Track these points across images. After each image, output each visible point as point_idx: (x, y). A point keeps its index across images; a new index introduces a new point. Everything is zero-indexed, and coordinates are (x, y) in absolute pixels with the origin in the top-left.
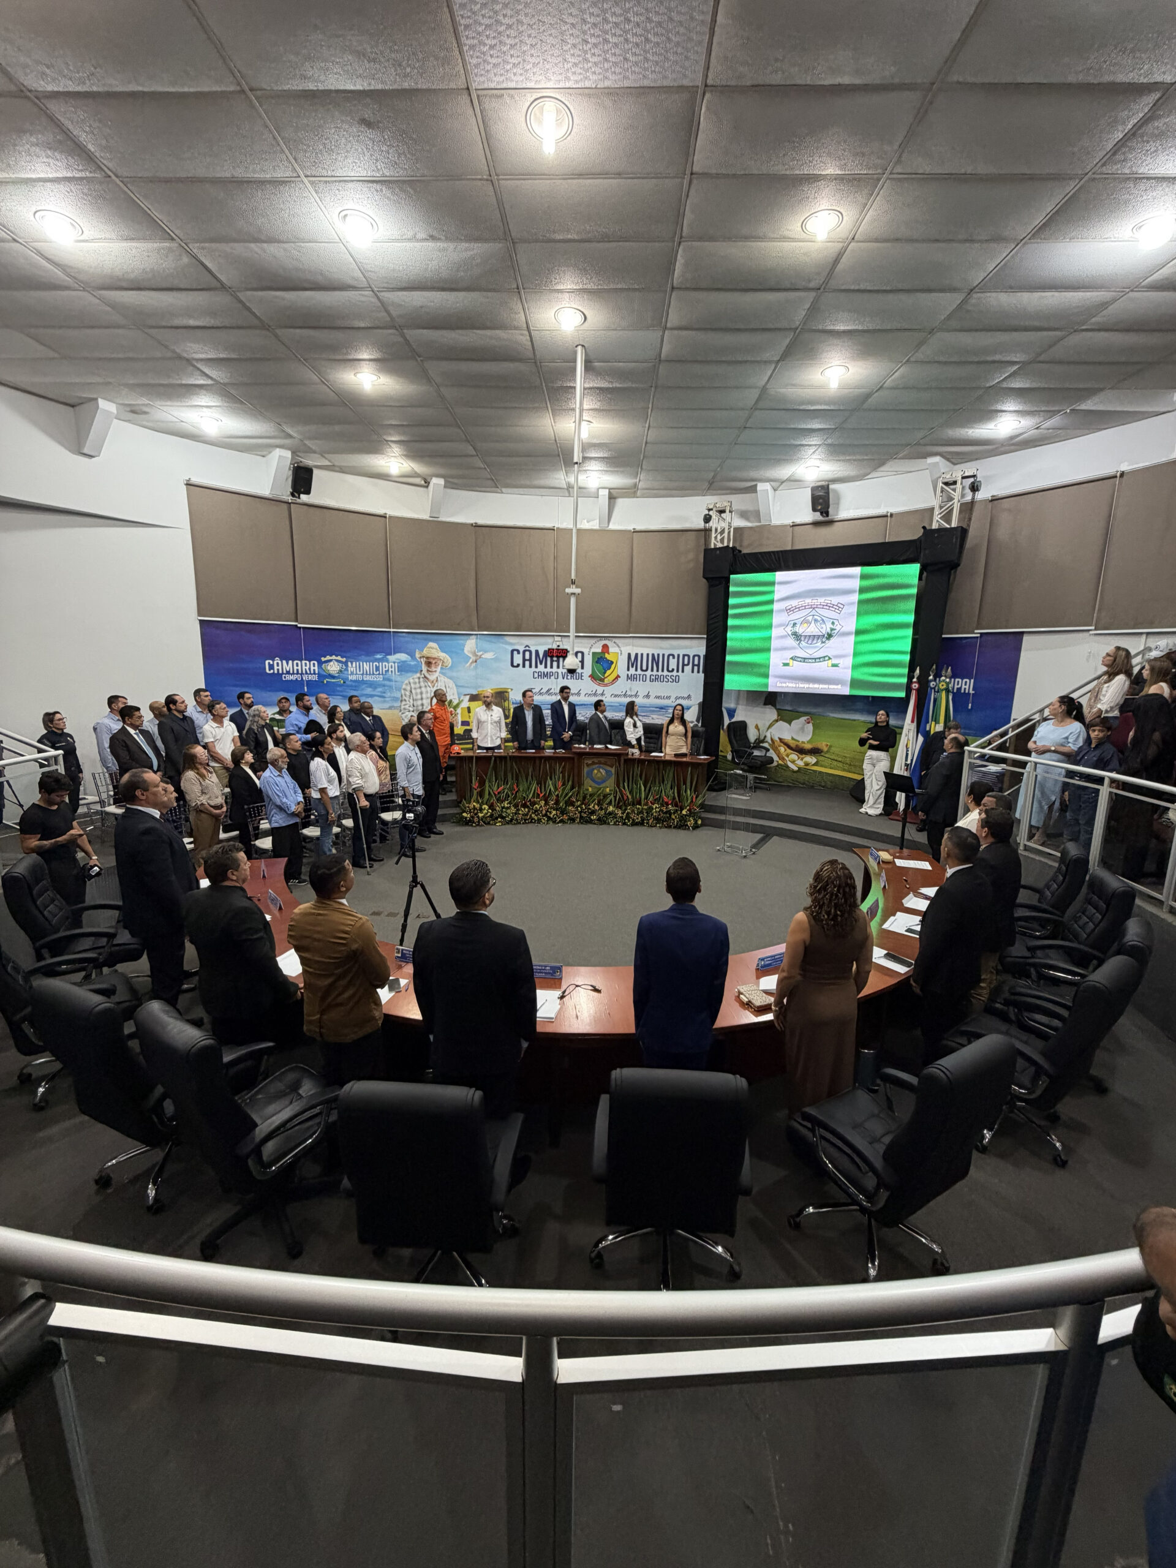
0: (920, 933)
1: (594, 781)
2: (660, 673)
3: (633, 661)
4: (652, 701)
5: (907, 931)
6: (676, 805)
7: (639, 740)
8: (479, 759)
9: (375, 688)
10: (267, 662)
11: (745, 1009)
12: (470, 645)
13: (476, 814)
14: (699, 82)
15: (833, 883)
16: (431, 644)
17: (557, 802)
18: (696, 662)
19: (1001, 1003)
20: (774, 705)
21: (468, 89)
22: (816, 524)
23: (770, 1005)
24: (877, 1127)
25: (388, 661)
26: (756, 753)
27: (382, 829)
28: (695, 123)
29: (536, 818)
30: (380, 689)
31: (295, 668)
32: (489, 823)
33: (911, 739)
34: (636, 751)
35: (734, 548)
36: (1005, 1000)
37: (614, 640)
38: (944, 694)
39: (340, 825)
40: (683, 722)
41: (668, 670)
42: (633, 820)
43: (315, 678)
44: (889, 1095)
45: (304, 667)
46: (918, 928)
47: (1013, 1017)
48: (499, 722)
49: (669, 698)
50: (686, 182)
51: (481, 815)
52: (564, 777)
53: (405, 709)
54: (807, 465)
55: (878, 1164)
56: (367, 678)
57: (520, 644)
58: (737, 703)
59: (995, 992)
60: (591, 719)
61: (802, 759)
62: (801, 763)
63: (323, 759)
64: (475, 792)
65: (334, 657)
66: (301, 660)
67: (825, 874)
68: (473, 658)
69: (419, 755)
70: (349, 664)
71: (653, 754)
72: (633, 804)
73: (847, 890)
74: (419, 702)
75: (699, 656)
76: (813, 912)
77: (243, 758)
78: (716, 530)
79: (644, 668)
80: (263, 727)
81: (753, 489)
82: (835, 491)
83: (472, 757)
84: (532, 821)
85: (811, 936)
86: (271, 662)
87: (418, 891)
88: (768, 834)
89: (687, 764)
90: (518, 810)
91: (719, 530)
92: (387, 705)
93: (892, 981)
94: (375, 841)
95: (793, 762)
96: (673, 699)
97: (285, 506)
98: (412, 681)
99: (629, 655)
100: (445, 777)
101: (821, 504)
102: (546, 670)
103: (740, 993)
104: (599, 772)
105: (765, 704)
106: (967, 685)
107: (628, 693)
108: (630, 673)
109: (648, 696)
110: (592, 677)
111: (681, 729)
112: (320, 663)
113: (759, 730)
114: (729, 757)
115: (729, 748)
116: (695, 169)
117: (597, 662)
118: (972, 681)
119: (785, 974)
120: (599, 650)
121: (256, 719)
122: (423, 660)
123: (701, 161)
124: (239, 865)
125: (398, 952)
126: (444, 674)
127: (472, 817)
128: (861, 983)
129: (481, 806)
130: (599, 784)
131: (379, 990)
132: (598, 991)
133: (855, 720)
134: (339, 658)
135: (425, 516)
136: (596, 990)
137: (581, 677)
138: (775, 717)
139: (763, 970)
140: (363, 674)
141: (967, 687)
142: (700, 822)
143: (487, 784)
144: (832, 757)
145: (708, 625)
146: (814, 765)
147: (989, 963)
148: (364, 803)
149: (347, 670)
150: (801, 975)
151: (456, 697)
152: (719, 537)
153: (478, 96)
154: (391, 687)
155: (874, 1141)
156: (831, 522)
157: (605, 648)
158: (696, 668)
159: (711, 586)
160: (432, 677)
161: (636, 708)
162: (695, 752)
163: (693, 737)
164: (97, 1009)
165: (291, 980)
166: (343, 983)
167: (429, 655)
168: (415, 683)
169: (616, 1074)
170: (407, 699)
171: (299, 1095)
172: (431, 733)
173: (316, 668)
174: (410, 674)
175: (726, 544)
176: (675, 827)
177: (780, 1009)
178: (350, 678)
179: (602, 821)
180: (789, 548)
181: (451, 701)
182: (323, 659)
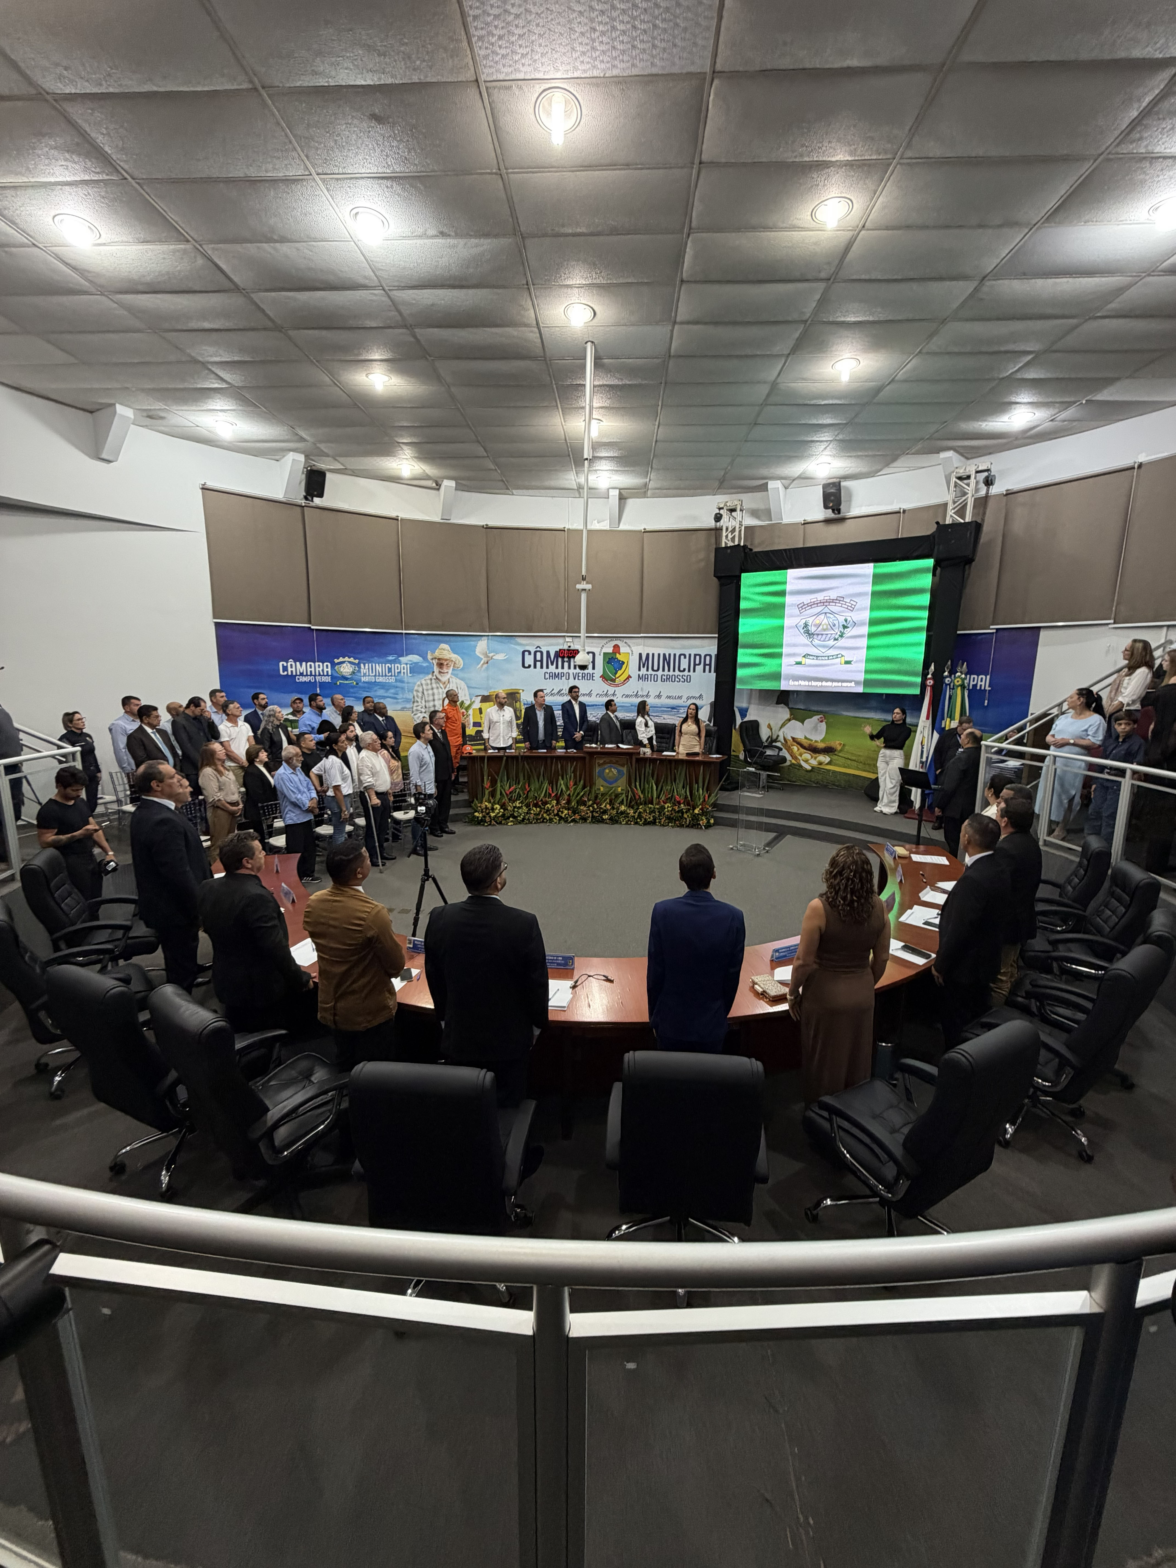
0: (940, 926)
1: (605, 780)
2: (671, 673)
3: (644, 661)
4: (664, 701)
5: (924, 924)
6: (688, 804)
7: (650, 739)
8: (491, 758)
9: (388, 690)
10: (281, 663)
11: (760, 999)
12: (481, 646)
13: (488, 814)
14: (708, 69)
15: (849, 867)
16: (443, 646)
17: (569, 802)
18: (708, 662)
19: (1022, 997)
20: (787, 704)
21: (477, 80)
22: (828, 521)
23: (786, 995)
24: (896, 1118)
25: (400, 663)
26: (769, 752)
27: (395, 829)
28: (704, 108)
29: (548, 818)
30: (392, 691)
31: (309, 670)
32: (500, 823)
33: (926, 735)
34: (648, 751)
35: (745, 546)
36: (1026, 992)
37: (625, 640)
38: (959, 690)
39: (354, 824)
40: (697, 721)
41: (679, 670)
42: (645, 819)
43: (328, 679)
44: (909, 1087)
45: (317, 669)
46: (937, 921)
47: (1035, 1010)
48: (511, 722)
49: (680, 697)
50: (694, 172)
51: (492, 815)
52: (575, 776)
53: (417, 710)
54: (818, 462)
55: (898, 1152)
56: (381, 679)
57: (531, 644)
58: (749, 703)
59: (1016, 986)
60: (602, 719)
61: (815, 758)
62: (814, 763)
63: (337, 756)
64: (487, 792)
65: (347, 659)
66: (314, 662)
67: (841, 859)
68: (484, 660)
69: (432, 753)
70: (362, 665)
71: (665, 753)
72: (645, 804)
73: (864, 875)
74: (431, 704)
75: (710, 656)
76: (828, 898)
77: (257, 756)
78: (727, 529)
79: (656, 668)
80: (278, 726)
81: (764, 488)
82: (847, 489)
83: (482, 758)
84: (543, 821)
85: (827, 921)
86: (285, 664)
87: (430, 885)
88: (781, 832)
89: (699, 763)
90: (530, 810)
91: (730, 529)
92: (399, 707)
93: (911, 972)
94: (387, 840)
95: (806, 761)
96: (684, 699)
97: (299, 509)
98: (423, 682)
99: (640, 655)
100: (457, 777)
101: (832, 501)
102: (557, 671)
103: (754, 983)
104: (611, 771)
105: (778, 703)
106: (983, 682)
107: (640, 693)
108: (641, 673)
109: (659, 696)
110: (604, 677)
111: (694, 728)
112: (333, 665)
113: (771, 729)
114: (742, 757)
115: (742, 748)
116: (705, 158)
117: (608, 663)
118: (988, 677)
119: (800, 962)
120: (610, 650)
121: (272, 719)
122: (435, 662)
123: (710, 149)
124: (254, 854)
125: (410, 943)
126: (456, 676)
127: (484, 817)
128: (878, 972)
129: (493, 805)
130: (611, 783)
131: (393, 980)
132: (611, 981)
133: (868, 718)
134: (352, 660)
135: (437, 518)
136: (608, 980)
137: (592, 677)
138: (788, 716)
139: (778, 961)
140: (375, 676)
141: (983, 683)
142: (712, 821)
143: (499, 784)
144: (846, 756)
145: (720, 624)
146: (828, 764)
147: (1011, 956)
148: (376, 801)
149: (359, 671)
150: (815, 962)
151: (468, 698)
152: (730, 536)
153: (487, 88)
154: (403, 688)
155: (893, 1131)
156: (843, 519)
157: (616, 647)
158: (707, 667)
159: (721, 585)
160: (444, 678)
161: (647, 708)
162: (708, 751)
163: (706, 736)
164: (112, 991)
165: (303, 969)
166: (357, 971)
167: (440, 657)
168: (427, 685)
169: (629, 1056)
170: (419, 700)
171: (311, 1081)
172: (443, 732)
173: (329, 670)
174: (421, 676)
175: (736, 543)
176: (688, 826)
177: (795, 998)
178: (363, 679)
179: (614, 821)
180: (801, 546)
181: (462, 702)
182: (336, 661)
